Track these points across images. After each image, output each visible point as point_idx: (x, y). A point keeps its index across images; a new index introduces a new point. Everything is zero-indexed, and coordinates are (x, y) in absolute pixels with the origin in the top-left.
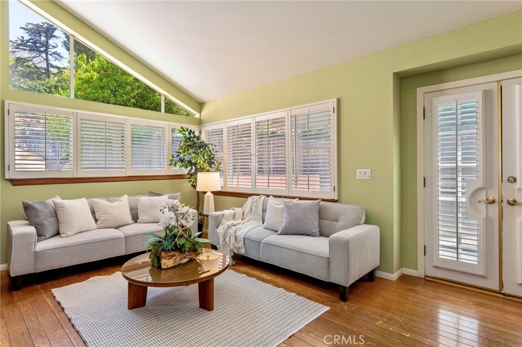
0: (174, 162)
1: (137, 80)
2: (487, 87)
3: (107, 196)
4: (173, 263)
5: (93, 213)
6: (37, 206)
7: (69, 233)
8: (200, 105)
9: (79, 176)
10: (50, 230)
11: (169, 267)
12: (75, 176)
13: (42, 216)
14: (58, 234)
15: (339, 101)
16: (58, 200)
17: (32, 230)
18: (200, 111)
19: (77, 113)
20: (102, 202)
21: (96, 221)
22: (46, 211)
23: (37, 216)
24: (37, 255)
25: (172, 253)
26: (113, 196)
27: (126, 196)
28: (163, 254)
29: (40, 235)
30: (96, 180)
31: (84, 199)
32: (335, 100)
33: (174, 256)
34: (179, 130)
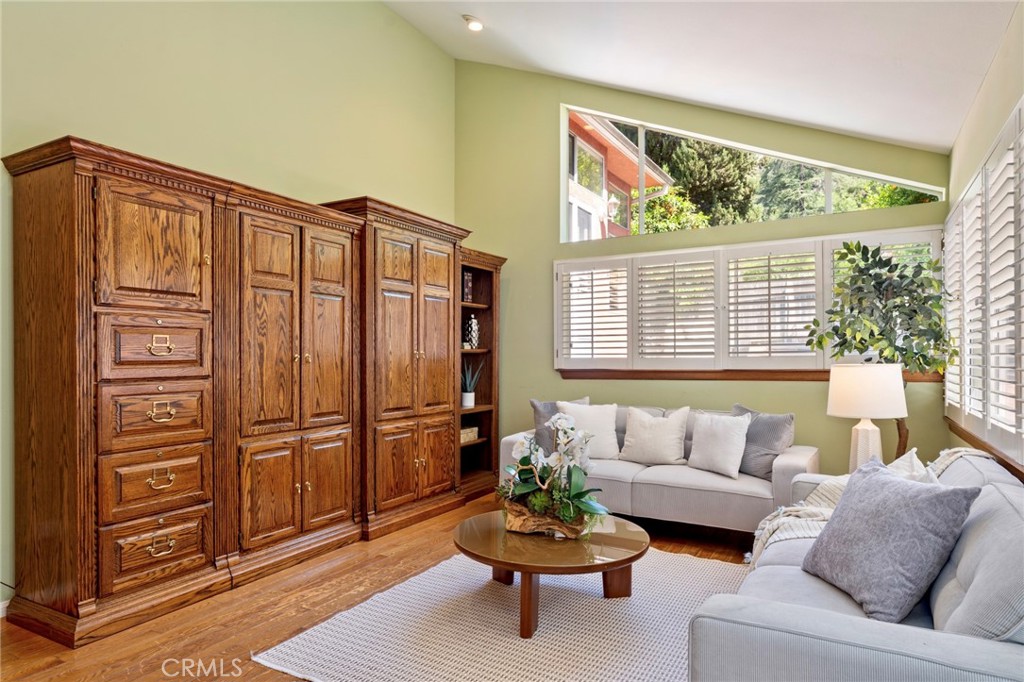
4: (520, 527)
6: (541, 408)
8: (946, 160)
9: (638, 368)
11: (513, 529)
12: (630, 367)
19: (632, 259)
23: (539, 423)
30: (666, 375)
31: (612, 406)
34: (839, 253)
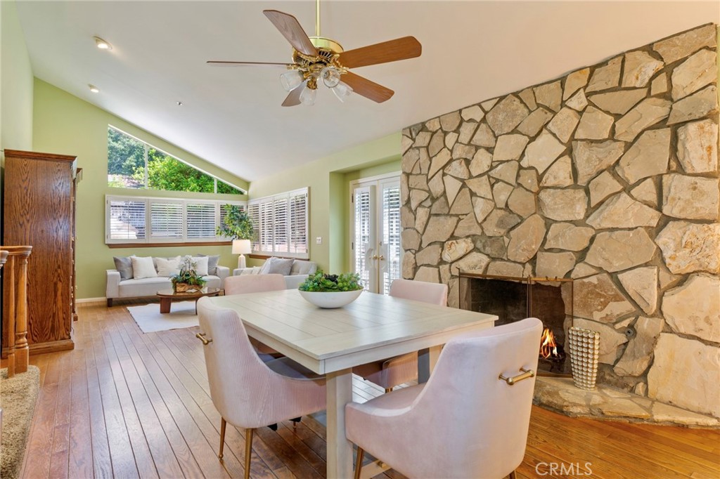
0: (219, 232)
1: (195, 170)
2: (373, 183)
3: (168, 257)
5: (156, 267)
6: (121, 260)
7: (139, 277)
8: (247, 184)
9: (150, 242)
10: (129, 275)
12: (147, 242)
13: (123, 265)
14: (133, 278)
15: (309, 188)
16: (134, 257)
17: (118, 273)
18: (248, 189)
19: (148, 199)
20: (163, 260)
21: (157, 272)
22: (126, 263)
23: (121, 266)
24: (120, 288)
25: (183, 284)
26: (170, 256)
27: (180, 256)
28: (177, 284)
29: (122, 277)
30: (162, 245)
31: (150, 257)
32: (307, 188)
33: (184, 286)
